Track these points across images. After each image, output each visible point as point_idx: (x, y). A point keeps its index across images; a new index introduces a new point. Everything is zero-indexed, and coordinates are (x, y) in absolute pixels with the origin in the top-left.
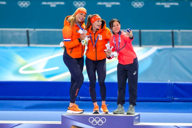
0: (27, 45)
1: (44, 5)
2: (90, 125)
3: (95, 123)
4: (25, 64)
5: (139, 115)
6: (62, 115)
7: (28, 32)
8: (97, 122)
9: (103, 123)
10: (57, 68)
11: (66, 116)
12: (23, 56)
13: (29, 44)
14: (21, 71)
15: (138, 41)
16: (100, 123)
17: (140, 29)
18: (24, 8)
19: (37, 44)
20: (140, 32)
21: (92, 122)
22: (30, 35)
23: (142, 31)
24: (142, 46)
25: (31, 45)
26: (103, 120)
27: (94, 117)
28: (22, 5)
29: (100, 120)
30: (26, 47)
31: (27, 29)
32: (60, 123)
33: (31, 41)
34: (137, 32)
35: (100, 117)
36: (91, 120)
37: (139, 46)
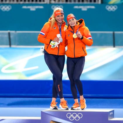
0: (8, 46)
1: (25, 9)
2: (68, 120)
3: (72, 118)
4: (7, 64)
5: (113, 111)
6: (41, 111)
7: (9, 34)
8: (74, 118)
9: (79, 118)
10: (37, 67)
11: (45, 112)
12: (5, 57)
13: (10, 45)
14: (3, 70)
15: (112, 42)
16: (77, 118)
17: (114, 31)
18: (6, 12)
19: (18, 45)
20: (114, 34)
21: (69, 118)
22: (12, 37)
23: (116, 32)
24: (116, 46)
25: (13, 46)
26: (80, 115)
27: (72, 113)
28: (4, 9)
29: (77, 116)
30: (8, 48)
31: (9, 31)
32: (40, 118)
33: (12, 42)
34: (111, 33)
35: (77, 113)
36: (69, 115)
37: (113, 46)
